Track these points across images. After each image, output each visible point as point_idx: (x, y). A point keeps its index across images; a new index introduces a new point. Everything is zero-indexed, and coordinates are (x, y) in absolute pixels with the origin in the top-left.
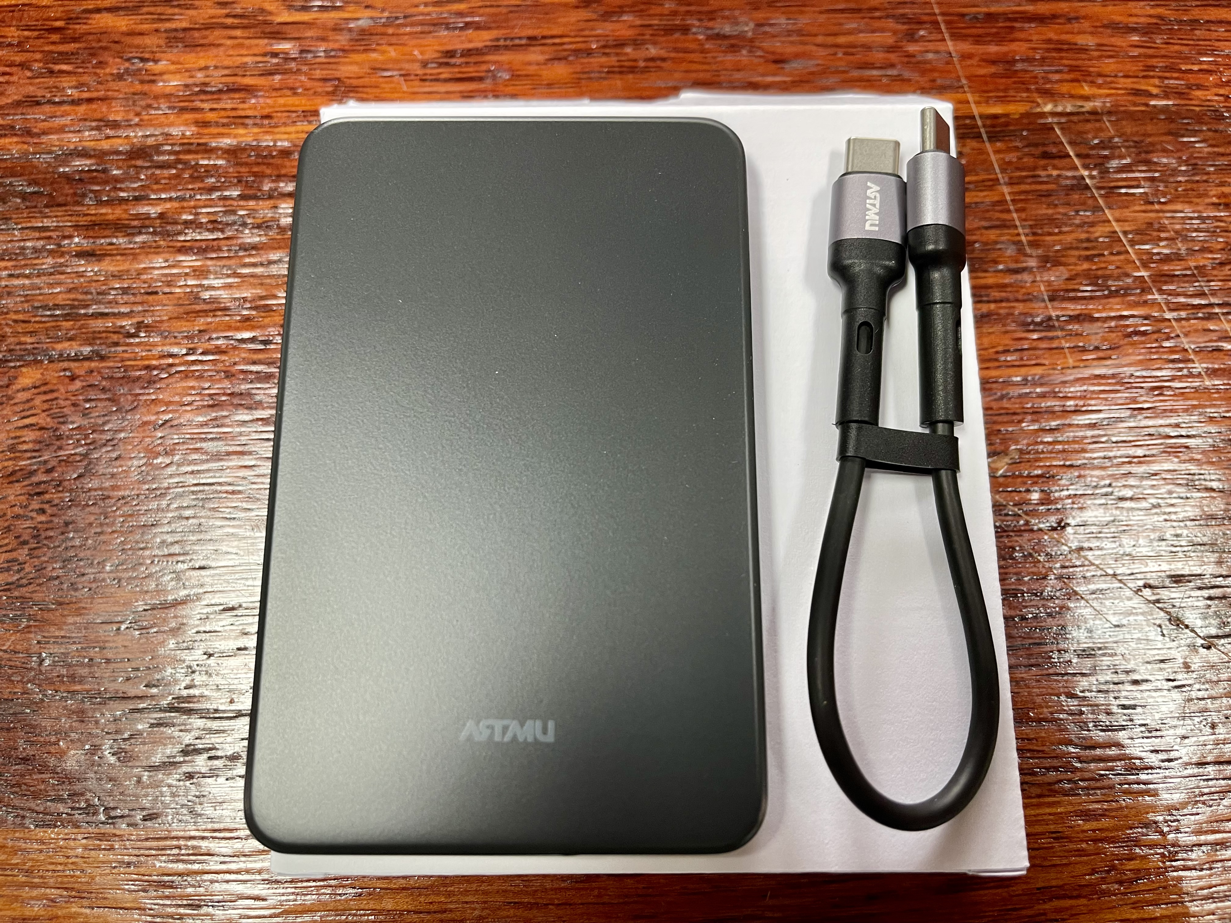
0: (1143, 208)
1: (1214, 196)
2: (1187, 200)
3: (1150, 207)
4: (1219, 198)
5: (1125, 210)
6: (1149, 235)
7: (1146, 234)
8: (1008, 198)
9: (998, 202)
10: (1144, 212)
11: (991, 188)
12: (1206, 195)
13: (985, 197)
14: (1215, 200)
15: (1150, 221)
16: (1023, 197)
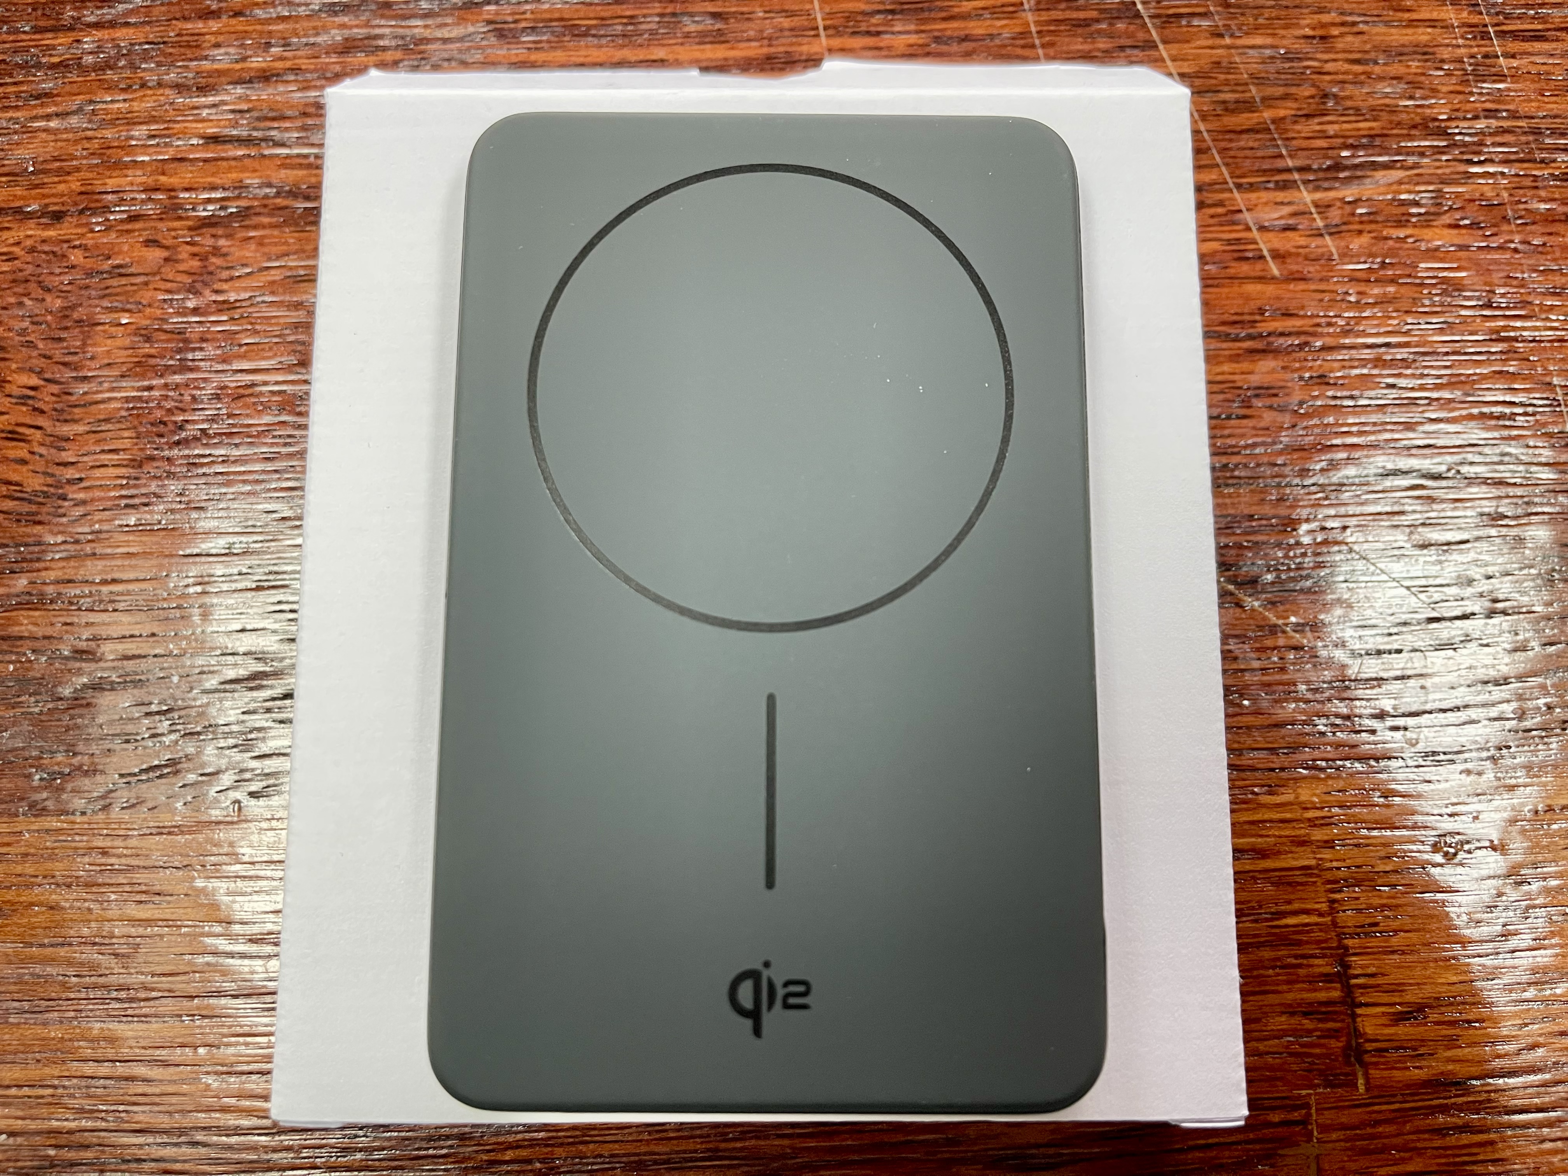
0: (1210, 42)
1: (1308, 26)
2: (1269, 31)
3: (1218, 41)
4: (1314, 29)
5: (1186, 46)
6: (1216, 78)
7: (1211, 78)
8: (1033, 29)
9: (1021, 33)
10: (1211, 48)
11: (1011, 15)
12: (1298, 26)
13: (1002, 27)
14: (1308, 32)
15: (1218, 59)
16: (1052, 28)
